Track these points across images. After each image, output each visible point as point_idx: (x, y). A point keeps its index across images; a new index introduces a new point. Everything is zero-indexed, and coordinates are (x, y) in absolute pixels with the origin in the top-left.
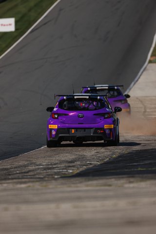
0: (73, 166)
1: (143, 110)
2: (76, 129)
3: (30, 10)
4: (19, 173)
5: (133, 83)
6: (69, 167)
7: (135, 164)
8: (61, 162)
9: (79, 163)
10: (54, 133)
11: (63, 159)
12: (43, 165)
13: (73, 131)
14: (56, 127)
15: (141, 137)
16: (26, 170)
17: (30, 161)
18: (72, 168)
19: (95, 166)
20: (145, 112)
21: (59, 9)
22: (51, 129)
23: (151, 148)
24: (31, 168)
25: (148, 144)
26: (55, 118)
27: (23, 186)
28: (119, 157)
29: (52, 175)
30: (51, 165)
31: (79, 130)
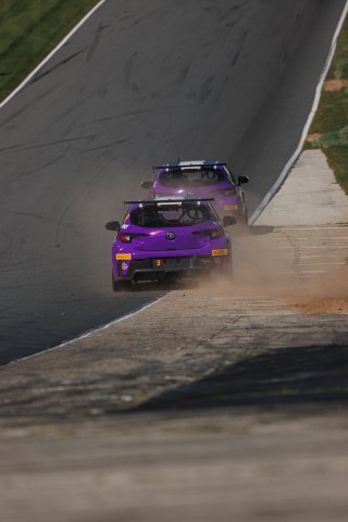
0: (134, 387)
1: (293, 257)
2: (164, 259)
3: (30, 30)
4: (10, 404)
5: (269, 195)
6: (125, 388)
7: (275, 380)
8: (107, 378)
9: (145, 379)
10: (125, 267)
11: (110, 370)
12: (64, 385)
13: (159, 263)
14: (128, 257)
15: (288, 319)
16: (25, 396)
17: (34, 375)
18: (132, 391)
19: (184, 385)
20: (297, 260)
21: (98, 26)
22: (121, 262)
23: (312, 343)
24: (36, 392)
25: (304, 334)
26: (126, 242)
27: (20, 433)
28: (239, 364)
29: (84, 407)
30: (83, 383)
31: (168, 261)
